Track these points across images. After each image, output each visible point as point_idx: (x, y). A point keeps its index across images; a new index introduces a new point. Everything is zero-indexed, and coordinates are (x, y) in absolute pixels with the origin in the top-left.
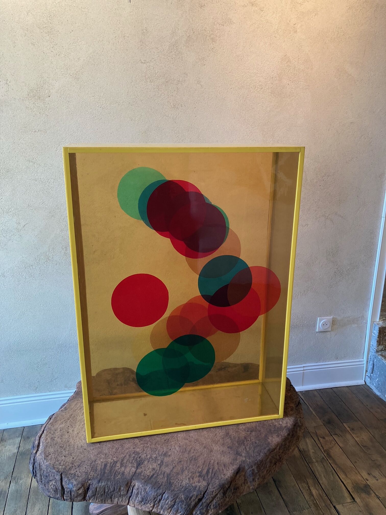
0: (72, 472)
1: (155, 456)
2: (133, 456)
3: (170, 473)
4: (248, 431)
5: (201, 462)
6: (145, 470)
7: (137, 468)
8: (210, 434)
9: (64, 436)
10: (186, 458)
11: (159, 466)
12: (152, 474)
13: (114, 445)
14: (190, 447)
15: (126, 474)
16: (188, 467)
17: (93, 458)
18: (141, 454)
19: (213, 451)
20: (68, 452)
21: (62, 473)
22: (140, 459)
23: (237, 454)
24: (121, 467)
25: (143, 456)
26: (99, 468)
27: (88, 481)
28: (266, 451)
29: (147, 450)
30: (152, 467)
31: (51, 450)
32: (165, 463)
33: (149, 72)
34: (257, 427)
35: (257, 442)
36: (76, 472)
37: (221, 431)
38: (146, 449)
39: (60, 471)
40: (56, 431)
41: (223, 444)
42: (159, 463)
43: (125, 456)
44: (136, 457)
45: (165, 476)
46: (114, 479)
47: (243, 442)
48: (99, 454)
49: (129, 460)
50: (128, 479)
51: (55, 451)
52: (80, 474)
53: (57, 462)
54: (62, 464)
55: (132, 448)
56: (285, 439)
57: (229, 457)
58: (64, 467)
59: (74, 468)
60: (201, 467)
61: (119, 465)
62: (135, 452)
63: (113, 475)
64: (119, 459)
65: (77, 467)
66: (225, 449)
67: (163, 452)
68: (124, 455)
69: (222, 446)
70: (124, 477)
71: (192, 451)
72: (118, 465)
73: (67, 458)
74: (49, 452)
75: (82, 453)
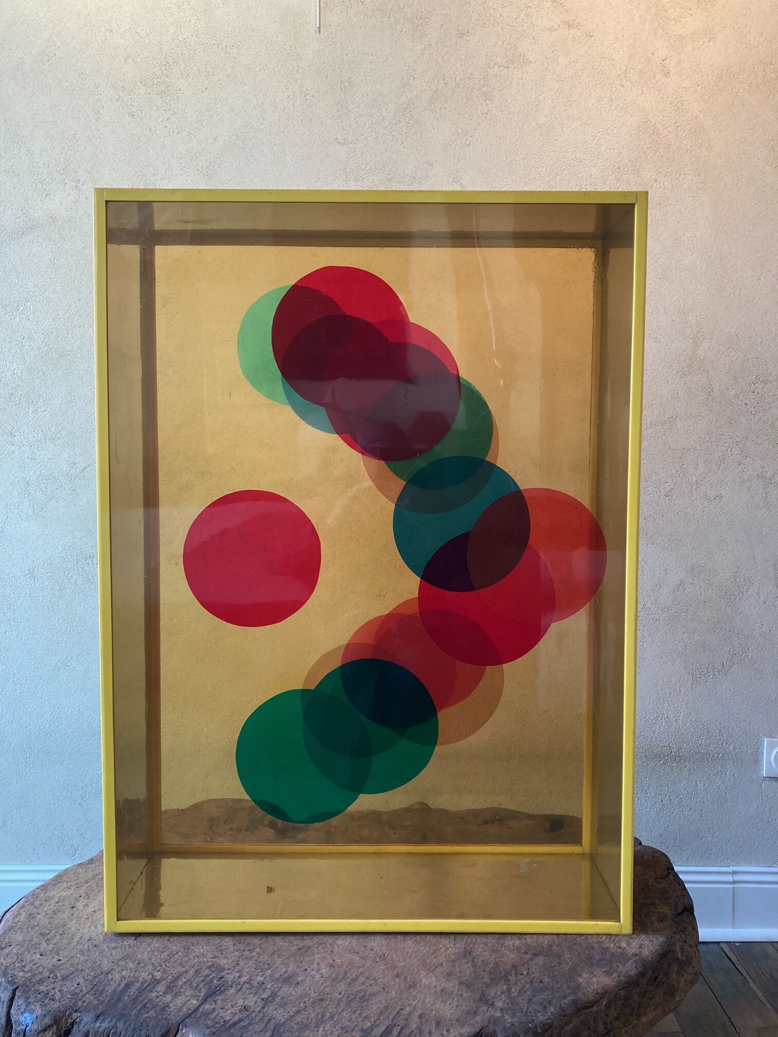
0: (42, 988)
1: (260, 979)
2: (206, 973)
3: (284, 1023)
4: (526, 953)
5: (374, 1007)
6: (222, 1009)
7: (205, 1000)
8: (423, 948)
9: (60, 914)
10: (340, 993)
11: (263, 1002)
12: (236, 1018)
13: (169, 944)
14: (359, 971)
15: (171, 1010)
16: (340, 1013)
17: (106, 965)
18: (226, 971)
19: (418, 985)
20: (53, 946)
21: (18, 987)
22: (219, 983)
23: (480, 1000)
24: (165, 993)
25: (230, 978)
26: (110, 989)
27: (71, 1015)
28: (564, 1003)
29: (245, 964)
30: (244, 1003)
31: (19, 937)
32: (279, 998)
33: (353, 160)
34: (555, 947)
35: (546, 979)
36: (53, 989)
37: (452, 946)
38: (245, 962)
39: (16, 983)
40: (48, 903)
41: (449, 975)
42: (265, 996)
43: (186, 972)
44: (211, 976)
45: (268, 1027)
46: (137, 1016)
47: (506, 976)
48: (124, 959)
49: (191, 983)
50: (170, 1022)
51: (24, 940)
52: (58, 995)
53: (18, 963)
54: (26, 969)
55: (210, 955)
56: (630, 984)
57: (457, 1006)
58: (29, 974)
59: (51, 980)
60: (373, 1020)
61: (163, 988)
62: (215, 965)
63: (138, 1009)
64: (167, 977)
65: (59, 981)
66: (452, 985)
67: (285, 973)
68: (184, 968)
69: (444, 978)
70: (163, 1015)
71: (362, 979)
72: (161, 988)
73: (45, 957)
74: (11, 941)
75: (86, 953)
